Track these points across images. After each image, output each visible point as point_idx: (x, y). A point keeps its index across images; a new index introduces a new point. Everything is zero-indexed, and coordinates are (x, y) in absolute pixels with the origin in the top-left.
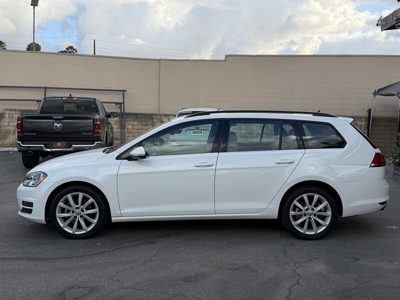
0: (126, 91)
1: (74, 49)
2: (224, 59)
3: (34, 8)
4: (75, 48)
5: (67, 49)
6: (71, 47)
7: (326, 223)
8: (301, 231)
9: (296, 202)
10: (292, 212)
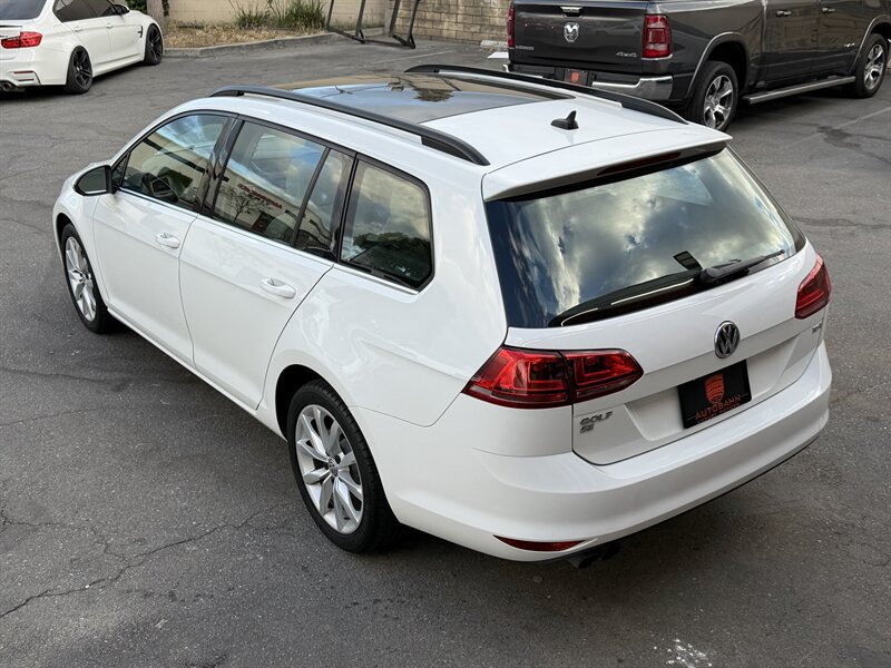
7: (357, 517)
8: (318, 506)
9: (304, 418)
10: (298, 442)
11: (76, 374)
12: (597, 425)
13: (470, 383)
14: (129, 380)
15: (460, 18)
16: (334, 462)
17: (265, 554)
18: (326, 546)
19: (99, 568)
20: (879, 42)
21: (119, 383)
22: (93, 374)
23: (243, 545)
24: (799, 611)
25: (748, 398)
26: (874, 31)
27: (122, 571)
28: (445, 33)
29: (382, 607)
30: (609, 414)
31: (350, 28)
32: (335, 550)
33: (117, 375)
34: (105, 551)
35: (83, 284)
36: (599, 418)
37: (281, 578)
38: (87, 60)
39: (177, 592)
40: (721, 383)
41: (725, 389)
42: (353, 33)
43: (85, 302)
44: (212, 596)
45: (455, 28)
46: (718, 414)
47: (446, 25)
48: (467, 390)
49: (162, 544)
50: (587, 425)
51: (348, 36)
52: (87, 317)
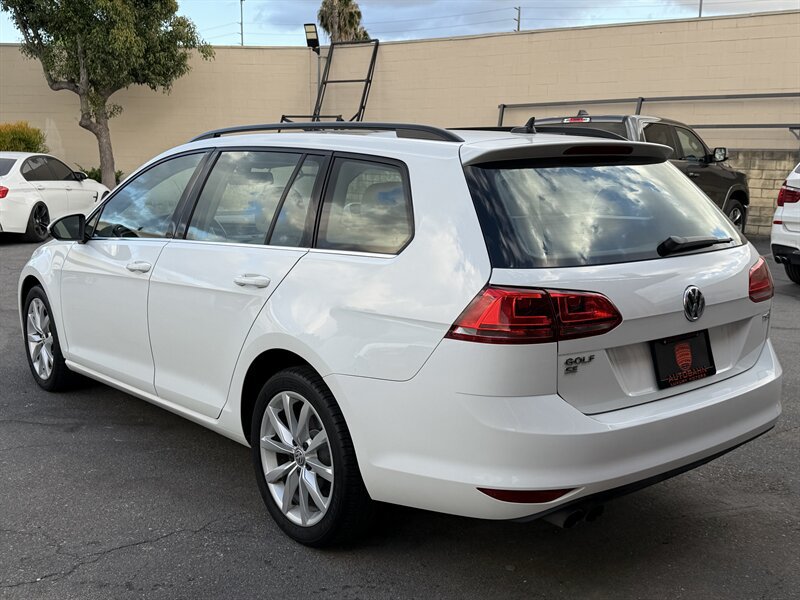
7: (324, 503)
8: (280, 504)
9: (271, 411)
10: (263, 439)
11: (30, 420)
12: (581, 367)
13: (454, 327)
14: (83, 424)
16: (302, 451)
17: (226, 552)
18: (289, 544)
19: (52, 564)
20: (736, 206)
21: (71, 426)
22: (46, 420)
23: (201, 545)
24: (780, 588)
25: (712, 372)
26: (731, 197)
27: (75, 567)
29: (352, 592)
30: (591, 358)
32: (298, 548)
33: (70, 420)
34: (57, 552)
35: (42, 345)
36: (582, 360)
37: (244, 570)
38: (47, 214)
39: (135, 583)
40: (688, 351)
41: (693, 358)
43: (42, 363)
44: (171, 585)
46: (688, 380)
48: (451, 335)
49: (117, 545)
50: (571, 367)
52: (43, 377)
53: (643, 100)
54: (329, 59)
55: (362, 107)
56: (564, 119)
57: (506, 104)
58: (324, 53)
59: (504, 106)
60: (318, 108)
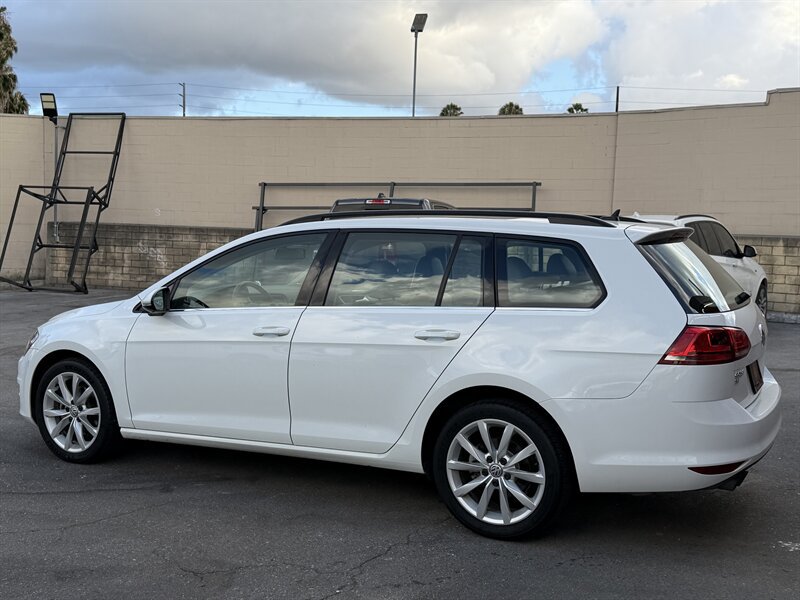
0: (540, 184)
1: (582, 110)
2: (764, 101)
3: (416, 37)
4: (584, 107)
5: (570, 110)
6: (578, 107)
7: (534, 501)
8: (473, 512)
9: (462, 438)
10: (450, 463)
12: (740, 379)
13: (665, 356)
15: (126, 270)
16: (500, 465)
22: (125, 486)
28: (110, 283)
31: (19, 278)
36: (741, 374)
42: (21, 282)
45: (121, 278)
47: (111, 276)
48: (662, 361)
49: (360, 561)
50: (737, 379)
51: (17, 284)
52: (73, 450)
53: (395, 184)
54: (68, 129)
55: (111, 179)
56: (366, 200)
57: (266, 182)
58: (62, 123)
59: (265, 184)
60: (57, 179)
